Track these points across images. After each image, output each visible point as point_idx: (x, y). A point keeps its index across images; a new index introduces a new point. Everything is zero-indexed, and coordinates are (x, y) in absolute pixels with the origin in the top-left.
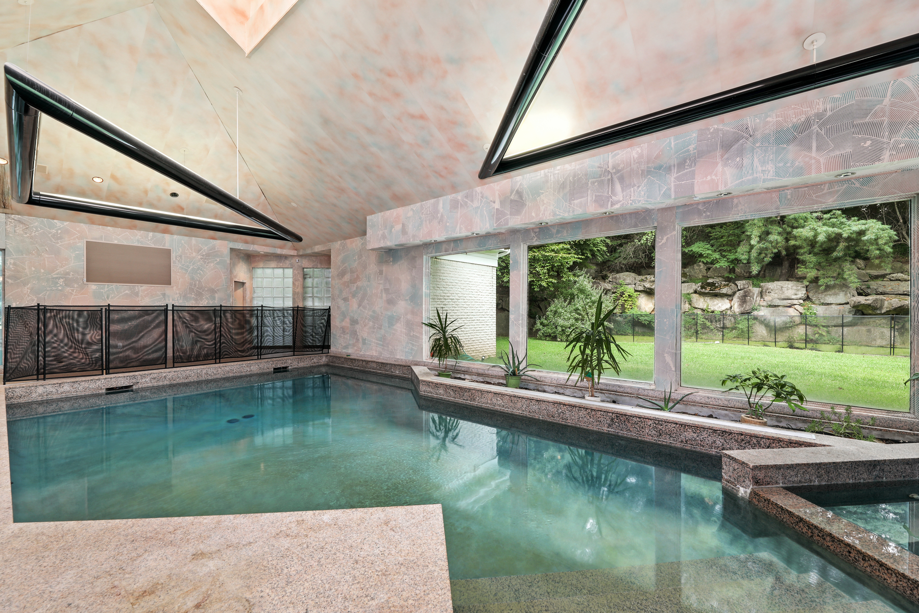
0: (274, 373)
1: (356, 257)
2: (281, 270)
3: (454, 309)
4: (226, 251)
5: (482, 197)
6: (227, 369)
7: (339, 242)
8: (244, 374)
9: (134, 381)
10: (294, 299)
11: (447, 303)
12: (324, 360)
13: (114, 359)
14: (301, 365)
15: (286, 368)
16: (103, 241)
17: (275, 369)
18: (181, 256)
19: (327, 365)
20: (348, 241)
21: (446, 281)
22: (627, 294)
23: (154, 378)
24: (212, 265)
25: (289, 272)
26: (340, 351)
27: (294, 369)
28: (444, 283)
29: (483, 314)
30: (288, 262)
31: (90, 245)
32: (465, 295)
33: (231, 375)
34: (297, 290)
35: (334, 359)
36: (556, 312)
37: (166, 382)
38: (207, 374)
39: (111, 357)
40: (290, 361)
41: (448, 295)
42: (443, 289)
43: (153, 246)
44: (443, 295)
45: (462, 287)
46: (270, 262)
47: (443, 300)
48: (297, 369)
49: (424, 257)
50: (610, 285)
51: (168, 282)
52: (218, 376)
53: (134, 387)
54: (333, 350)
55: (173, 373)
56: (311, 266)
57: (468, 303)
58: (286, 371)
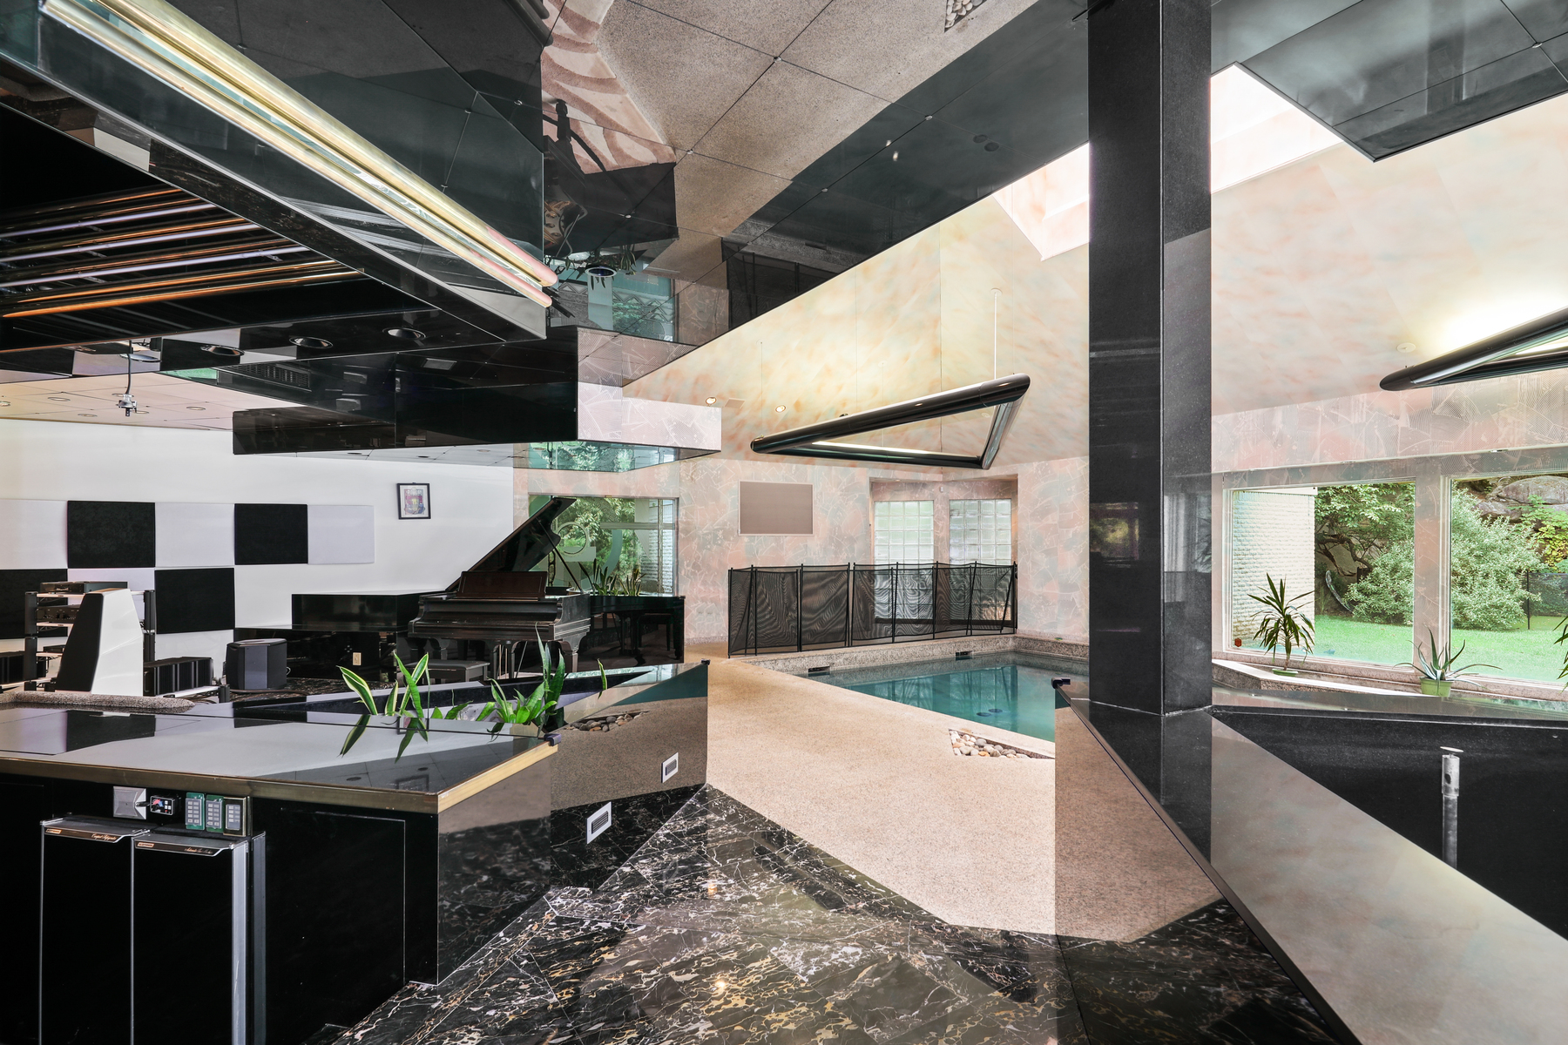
0: (957, 659)
1: (1073, 487)
2: (915, 504)
3: (1255, 569)
4: (866, 484)
5: (1371, 409)
6: (911, 651)
7: (1035, 464)
8: (926, 659)
9: (830, 661)
10: (936, 549)
11: (1247, 561)
12: (1011, 644)
13: (806, 631)
14: (986, 649)
15: (967, 653)
16: (754, 481)
17: (957, 654)
18: (821, 494)
19: (1015, 652)
20: (1055, 464)
21: (1246, 525)
22: (1549, 526)
23: (847, 659)
24: (851, 503)
25: (926, 507)
26: (1038, 630)
27: (977, 655)
28: (1243, 530)
29: (1296, 576)
30: (926, 492)
31: (745, 488)
32: (1271, 547)
33: (914, 659)
34: (941, 535)
35: (1031, 644)
36: (1395, 570)
37: (857, 666)
38: (892, 656)
39: (803, 630)
40: (973, 644)
41: (1249, 547)
42: (1242, 538)
43: (796, 482)
44: (1241, 547)
45: (1267, 534)
46: (900, 493)
47: (1241, 557)
48: (981, 655)
49: (1224, 491)
50: (1500, 505)
51: (809, 529)
52: (902, 661)
53: (831, 669)
54: (1023, 627)
55: (862, 654)
56: (962, 497)
57: (1274, 560)
58: (969, 658)
